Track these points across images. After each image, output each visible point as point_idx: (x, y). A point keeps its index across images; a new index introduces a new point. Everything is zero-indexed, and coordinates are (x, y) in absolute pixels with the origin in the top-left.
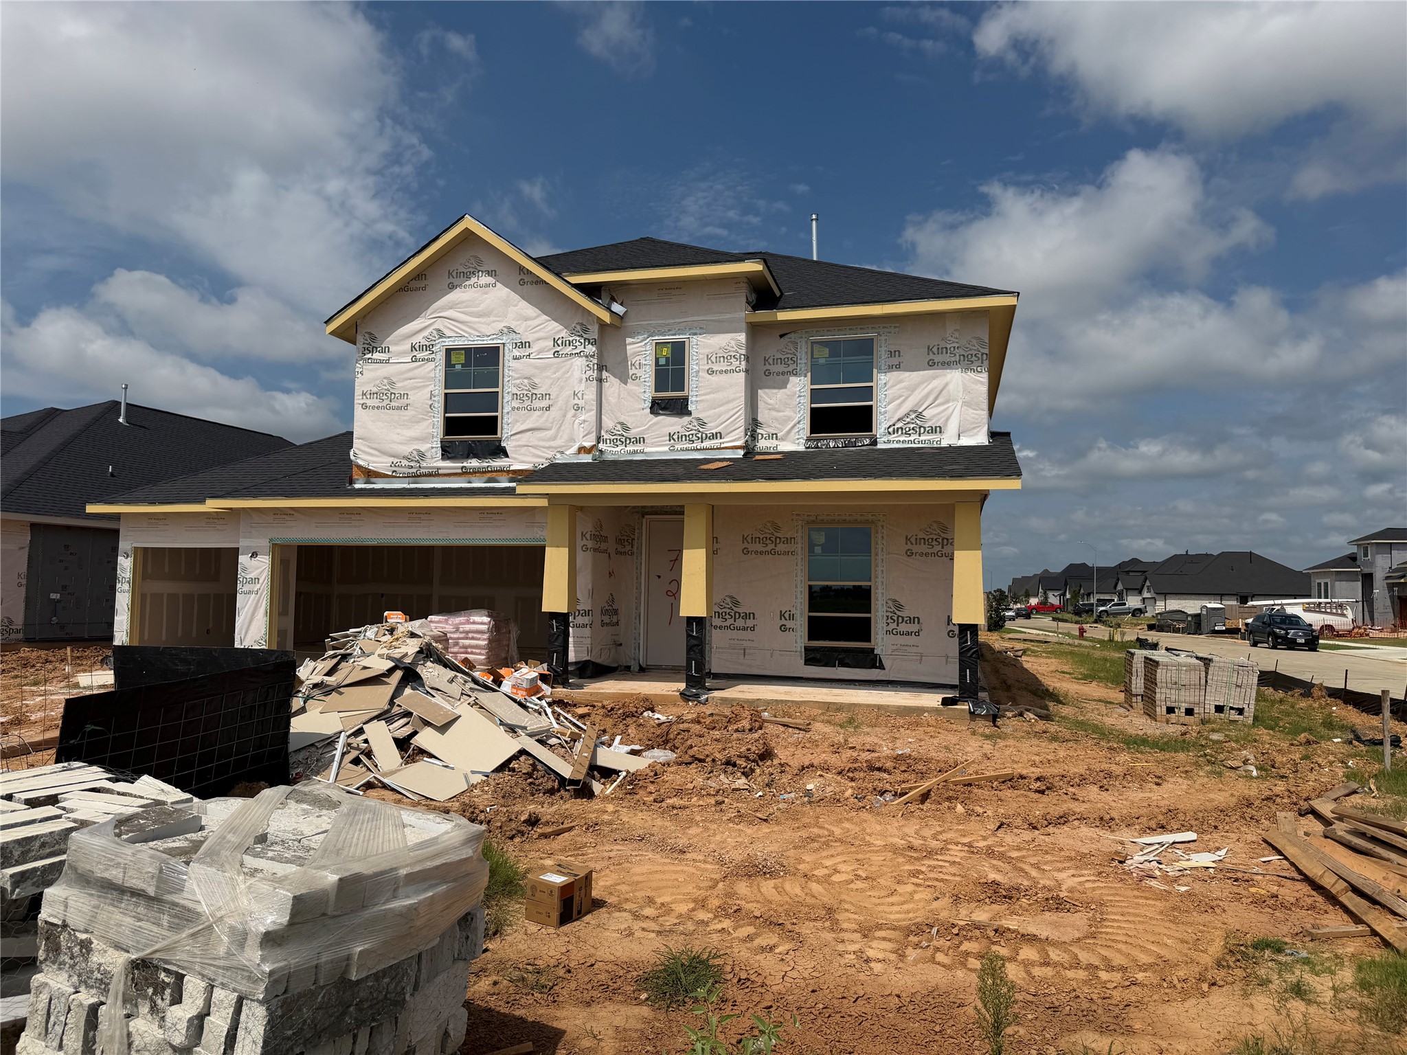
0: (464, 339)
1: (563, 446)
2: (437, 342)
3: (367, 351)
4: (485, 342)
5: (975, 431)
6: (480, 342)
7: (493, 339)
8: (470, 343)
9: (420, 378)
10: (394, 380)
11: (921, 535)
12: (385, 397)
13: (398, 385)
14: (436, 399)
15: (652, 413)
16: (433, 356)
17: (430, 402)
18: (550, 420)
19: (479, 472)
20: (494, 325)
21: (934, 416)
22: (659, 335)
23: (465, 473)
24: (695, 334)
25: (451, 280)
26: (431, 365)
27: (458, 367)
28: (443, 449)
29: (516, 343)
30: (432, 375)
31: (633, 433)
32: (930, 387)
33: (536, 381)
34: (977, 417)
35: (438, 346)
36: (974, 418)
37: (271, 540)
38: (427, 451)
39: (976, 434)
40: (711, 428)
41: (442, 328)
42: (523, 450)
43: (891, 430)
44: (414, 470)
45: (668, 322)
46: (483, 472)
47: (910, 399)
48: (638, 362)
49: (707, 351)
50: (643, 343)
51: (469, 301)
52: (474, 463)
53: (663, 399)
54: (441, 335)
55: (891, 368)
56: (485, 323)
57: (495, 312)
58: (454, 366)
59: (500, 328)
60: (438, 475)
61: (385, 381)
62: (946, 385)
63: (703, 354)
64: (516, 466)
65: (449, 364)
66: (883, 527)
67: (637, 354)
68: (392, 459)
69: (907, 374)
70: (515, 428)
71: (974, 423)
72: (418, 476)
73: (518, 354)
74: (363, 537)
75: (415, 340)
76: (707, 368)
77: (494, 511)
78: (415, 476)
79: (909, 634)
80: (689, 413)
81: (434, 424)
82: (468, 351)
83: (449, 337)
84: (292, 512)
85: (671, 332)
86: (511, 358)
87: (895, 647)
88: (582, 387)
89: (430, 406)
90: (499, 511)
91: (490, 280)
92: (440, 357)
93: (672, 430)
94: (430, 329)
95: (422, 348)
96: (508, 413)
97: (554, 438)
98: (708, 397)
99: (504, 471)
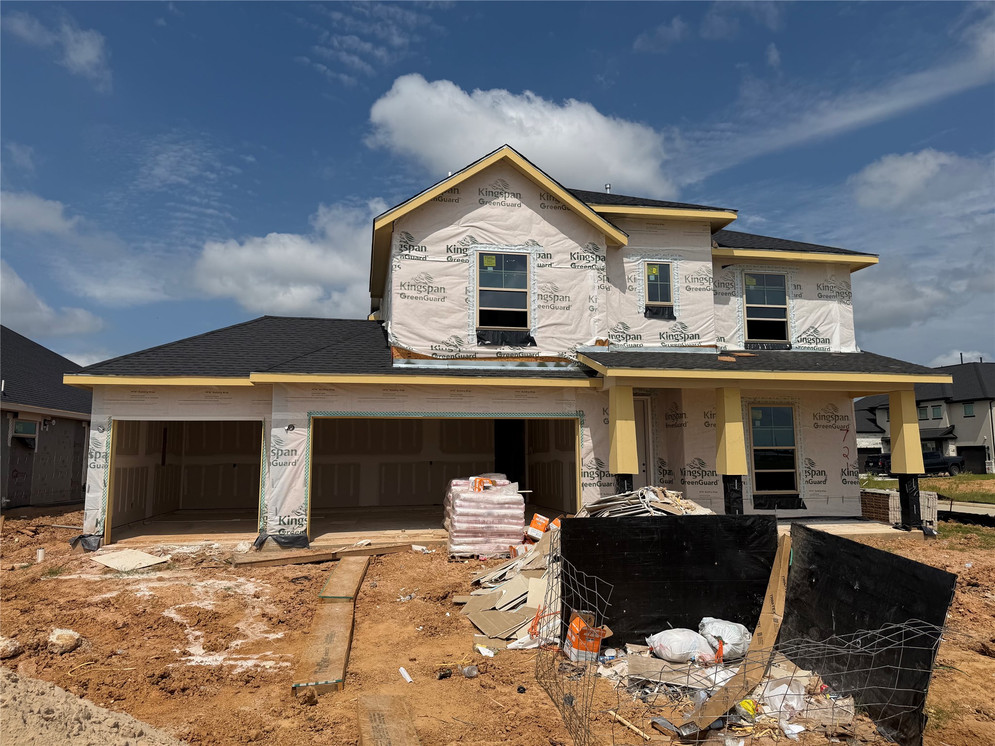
0: (494, 246)
1: (582, 339)
2: (470, 246)
3: (403, 248)
4: (513, 251)
5: (849, 343)
6: (508, 250)
7: (520, 249)
8: (500, 250)
9: (455, 276)
10: (432, 275)
11: (822, 413)
12: (422, 289)
13: (435, 280)
14: (471, 294)
15: (645, 316)
16: (467, 258)
17: (466, 297)
18: (570, 317)
19: (512, 357)
20: (521, 237)
21: (825, 331)
22: (648, 258)
23: (500, 357)
24: (676, 260)
25: (481, 197)
26: (465, 266)
27: (490, 269)
28: (478, 337)
29: (539, 254)
30: (466, 273)
31: (633, 331)
32: (821, 311)
33: (557, 285)
34: (849, 334)
35: (471, 250)
36: (847, 334)
37: (309, 414)
38: (465, 336)
39: (849, 346)
40: (691, 331)
41: (474, 236)
42: (549, 341)
43: (799, 339)
44: (454, 354)
45: (655, 248)
46: (515, 357)
47: (809, 318)
48: (633, 277)
49: (685, 273)
50: (637, 263)
51: (497, 215)
52: (506, 350)
53: (653, 307)
54: (474, 242)
55: (797, 296)
56: (511, 235)
57: (521, 227)
58: (486, 268)
59: (527, 240)
60: (475, 358)
61: (423, 276)
62: (830, 311)
63: (682, 275)
64: (543, 354)
65: (482, 266)
66: (799, 407)
67: (632, 271)
68: (431, 343)
69: (806, 301)
70: (542, 322)
71: (847, 338)
72: (457, 359)
73: (542, 263)
74: (407, 411)
75: (451, 243)
76: (686, 285)
77: (528, 390)
78: (454, 359)
79: (819, 483)
80: (675, 318)
81: (469, 315)
82: (498, 257)
83: (481, 244)
84: (333, 388)
85: (658, 257)
86: (535, 266)
87: (812, 493)
88: (595, 293)
89: (466, 300)
90: (532, 390)
91: (516, 201)
92: (475, 260)
93: (662, 330)
94: (464, 236)
95: (456, 250)
96: (535, 310)
97: (573, 332)
98: (687, 307)
99: (533, 357)
